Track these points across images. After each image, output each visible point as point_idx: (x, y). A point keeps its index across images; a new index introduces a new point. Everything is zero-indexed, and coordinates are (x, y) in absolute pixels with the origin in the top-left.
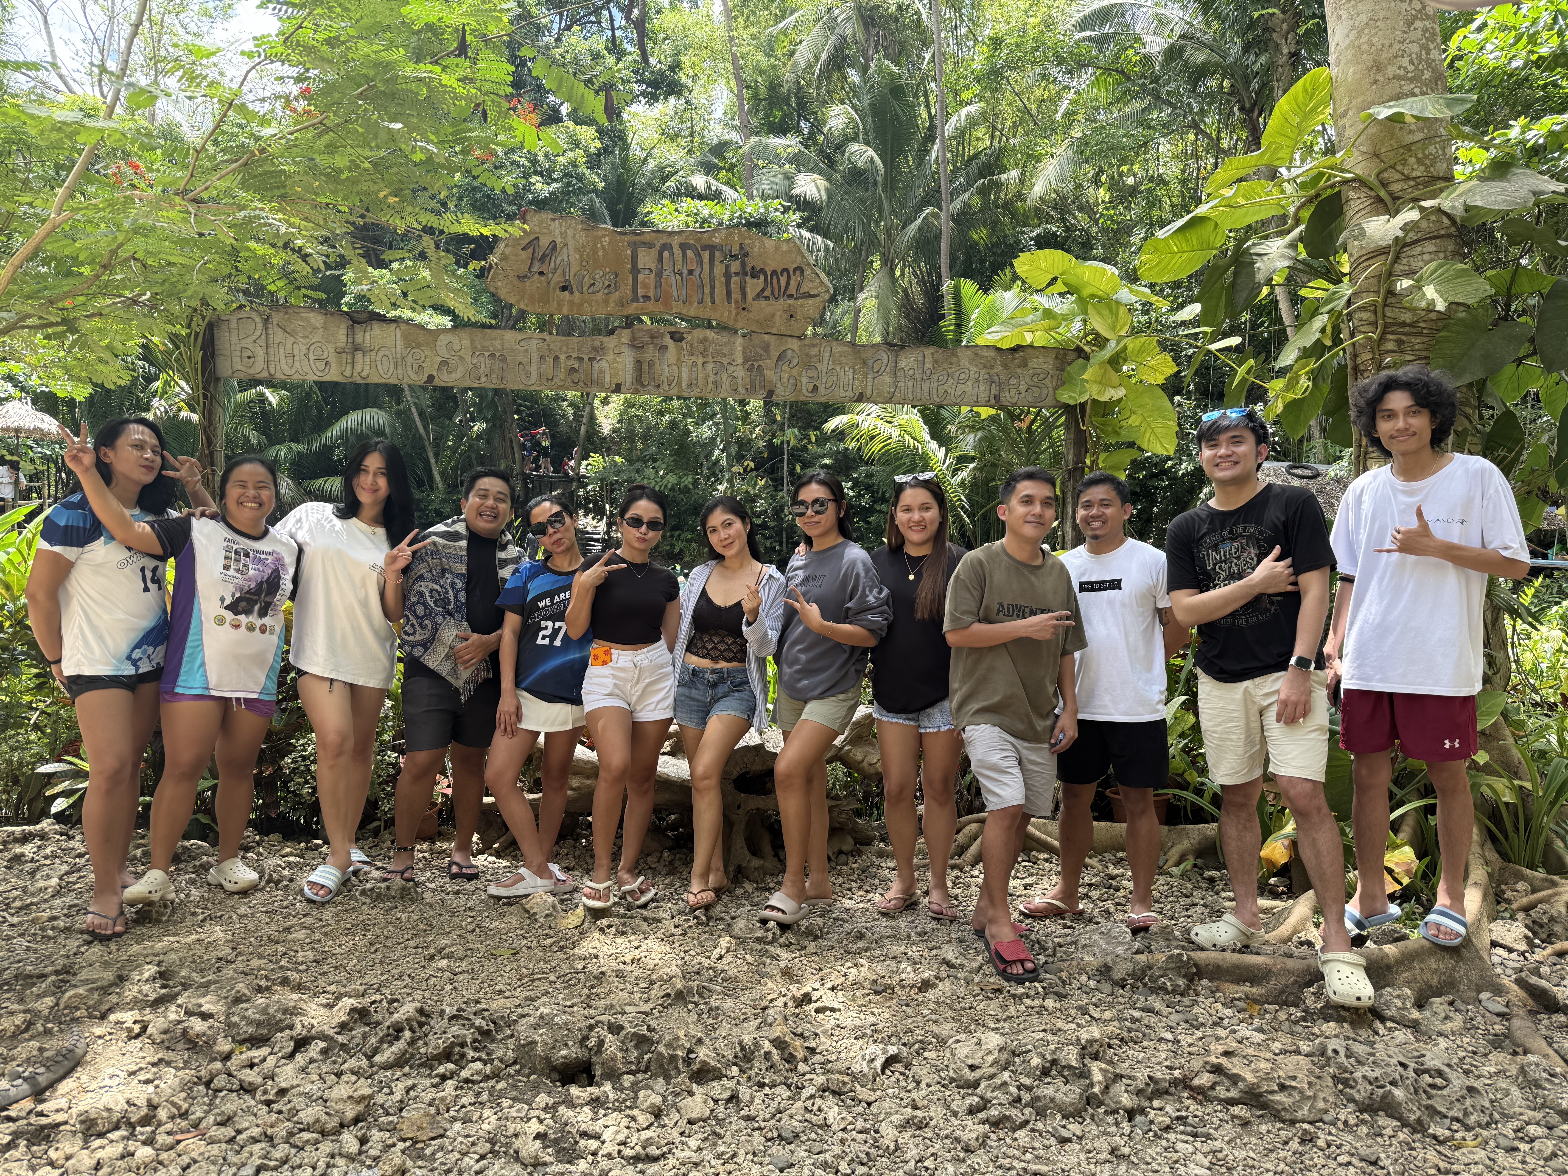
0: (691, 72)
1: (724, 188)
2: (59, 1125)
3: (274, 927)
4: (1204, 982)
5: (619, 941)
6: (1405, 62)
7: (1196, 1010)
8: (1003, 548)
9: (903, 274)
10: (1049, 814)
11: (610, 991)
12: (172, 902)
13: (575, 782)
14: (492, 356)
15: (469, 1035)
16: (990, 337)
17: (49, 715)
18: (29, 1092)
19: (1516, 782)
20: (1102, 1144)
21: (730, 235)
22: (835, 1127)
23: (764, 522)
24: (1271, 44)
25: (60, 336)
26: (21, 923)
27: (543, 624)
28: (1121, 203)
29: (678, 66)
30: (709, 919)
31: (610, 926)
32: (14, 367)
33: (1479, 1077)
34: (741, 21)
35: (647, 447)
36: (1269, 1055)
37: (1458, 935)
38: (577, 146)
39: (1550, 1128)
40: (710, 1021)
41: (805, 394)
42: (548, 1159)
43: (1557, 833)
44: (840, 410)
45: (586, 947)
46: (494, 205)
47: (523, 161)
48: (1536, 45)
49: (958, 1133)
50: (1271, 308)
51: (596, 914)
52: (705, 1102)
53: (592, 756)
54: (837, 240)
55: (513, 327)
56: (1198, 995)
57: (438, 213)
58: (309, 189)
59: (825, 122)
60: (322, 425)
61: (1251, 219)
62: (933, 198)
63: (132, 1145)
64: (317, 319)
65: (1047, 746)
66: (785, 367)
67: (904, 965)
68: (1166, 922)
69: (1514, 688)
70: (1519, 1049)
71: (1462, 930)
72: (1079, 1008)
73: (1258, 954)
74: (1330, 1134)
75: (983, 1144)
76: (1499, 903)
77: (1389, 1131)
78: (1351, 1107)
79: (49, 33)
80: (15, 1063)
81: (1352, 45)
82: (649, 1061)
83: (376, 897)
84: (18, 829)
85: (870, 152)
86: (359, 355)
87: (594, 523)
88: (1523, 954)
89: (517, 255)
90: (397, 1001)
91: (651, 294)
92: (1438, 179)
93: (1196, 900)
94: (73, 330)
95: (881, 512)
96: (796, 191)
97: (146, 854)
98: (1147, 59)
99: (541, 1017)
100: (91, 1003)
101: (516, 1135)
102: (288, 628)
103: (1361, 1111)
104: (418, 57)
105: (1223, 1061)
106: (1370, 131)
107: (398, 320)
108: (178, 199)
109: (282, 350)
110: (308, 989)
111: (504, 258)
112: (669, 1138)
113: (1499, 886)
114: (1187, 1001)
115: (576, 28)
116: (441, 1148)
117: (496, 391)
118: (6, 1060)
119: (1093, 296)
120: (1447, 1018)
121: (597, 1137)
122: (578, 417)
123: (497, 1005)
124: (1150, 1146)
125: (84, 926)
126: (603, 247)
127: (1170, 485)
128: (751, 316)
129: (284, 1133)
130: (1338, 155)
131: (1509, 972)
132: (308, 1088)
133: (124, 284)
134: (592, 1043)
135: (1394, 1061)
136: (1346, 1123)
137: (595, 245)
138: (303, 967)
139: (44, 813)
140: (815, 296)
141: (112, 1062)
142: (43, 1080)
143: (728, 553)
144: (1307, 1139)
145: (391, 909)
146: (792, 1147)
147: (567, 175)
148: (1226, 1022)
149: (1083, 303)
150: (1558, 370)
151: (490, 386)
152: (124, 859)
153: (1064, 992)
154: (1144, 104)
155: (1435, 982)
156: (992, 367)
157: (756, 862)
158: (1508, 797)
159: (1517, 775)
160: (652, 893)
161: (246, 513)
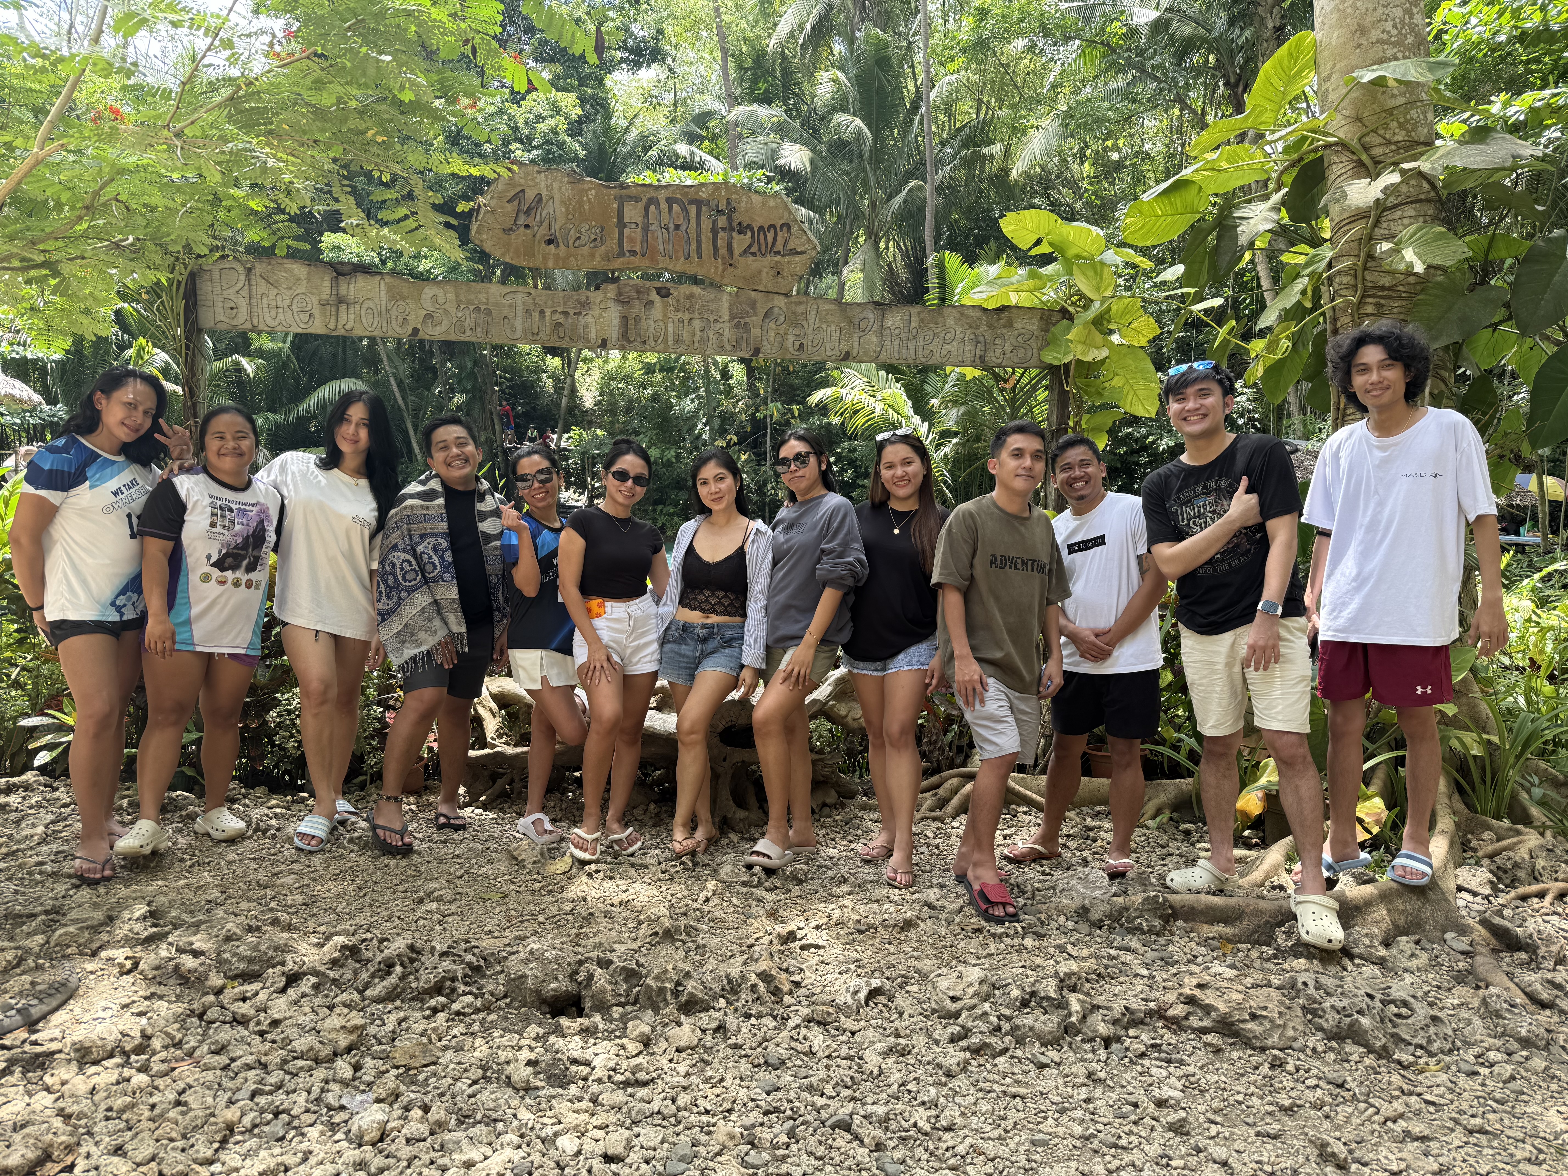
0: (673, 40)
1: (709, 158)
2: (53, 1053)
3: (262, 872)
4: (1179, 923)
5: (607, 884)
6: (1389, 26)
7: (1171, 948)
8: (994, 501)
9: (887, 247)
11: (599, 931)
14: (477, 309)
15: (460, 970)
16: (976, 296)
17: (30, 670)
18: (21, 1023)
19: (1484, 736)
20: (1080, 1070)
21: (717, 189)
22: (820, 1054)
24: (1256, 19)
25: (41, 281)
26: (8, 869)
28: (1106, 178)
29: (661, 34)
30: (695, 864)
31: (598, 871)
33: (1442, 1009)
35: (630, 420)
36: (1240, 988)
37: (1424, 874)
38: (558, 113)
39: (1509, 1055)
40: (698, 958)
41: (791, 352)
42: (539, 1084)
43: (1522, 785)
45: (575, 890)
48: (1519, 20)
49: (940, 1059)
52: (693, 1031)
54: (821, 211)
56: (1173, 935)
58: (297, 126)
60: (299, 396)
61: (1235, 184)
62: (918, 171)
63: (127, 1072)
64: (299, 270)
66: (772, 325)
67: (886, 906)
70: (1480, 983)
71: (1428, 872)
72: (1058, 947)
74: (1299, 1059)
75: (964, 1070)
76: (1464, 850)
77: (1355, 1057)
78: (1320, 1035)
80: (7, 996)
81: (1336, 9)
82: (638, 994)
85: (858, 122)
86: (343, 308)
87: (576, 496)
88: (1487, 897)
89: (502, 207)
90: (387, 940)
91: (637, 249)
92: (1419, 143)
93: (1172, 850)
94: (56, 273)
96: (781, 162)
97: (131, 804)
98: (1133, 32)
99: (531, 953)
100: (82, 940)
101: (508, 1063)
102: (271, 586)
103: (1329, 1040)
105: (1197, 992)
106: (1353, 95)
109: (265, 301)
110: (298, 929)
112: (659, 1065)
113: (1465, 835)
114: (1162, 940)
116: (434, 1074)
119: (1078, 257)
120: (1413, 955)
121: (588, 1064)
122: (558, 390)
123: (487, 943)
124: (1126, 1071)
125: (72, 871)
126: (589, 200)
128: (738, 272)
129: (278, 1060)
131: (1473, 914)
132: (301, 1019)
133: (107, 227)
134: (581, 977)
135: (1361, 992)
136: (1314, 1050)
137: (581, 198)
138: (293, 910)
139: (27, 767)
140: (802, 253)
141: (105, 995)
142: (36, 1012)
143: (715, 507)
144: (1277, 1065)
146: (778, 1072)
147: (547, 142)
148: (1200, 959)
149: (1068, 263)
150: (1532, 335)
152: (111, 809)
153: (1042, 931)
154: (1130, 77)
155: (1402, 922)
156: (977, 327)
157: (741, 814)
158: (1476, 751)
159: (1484, 730)
160: (639, 844)
161: (227, 464)
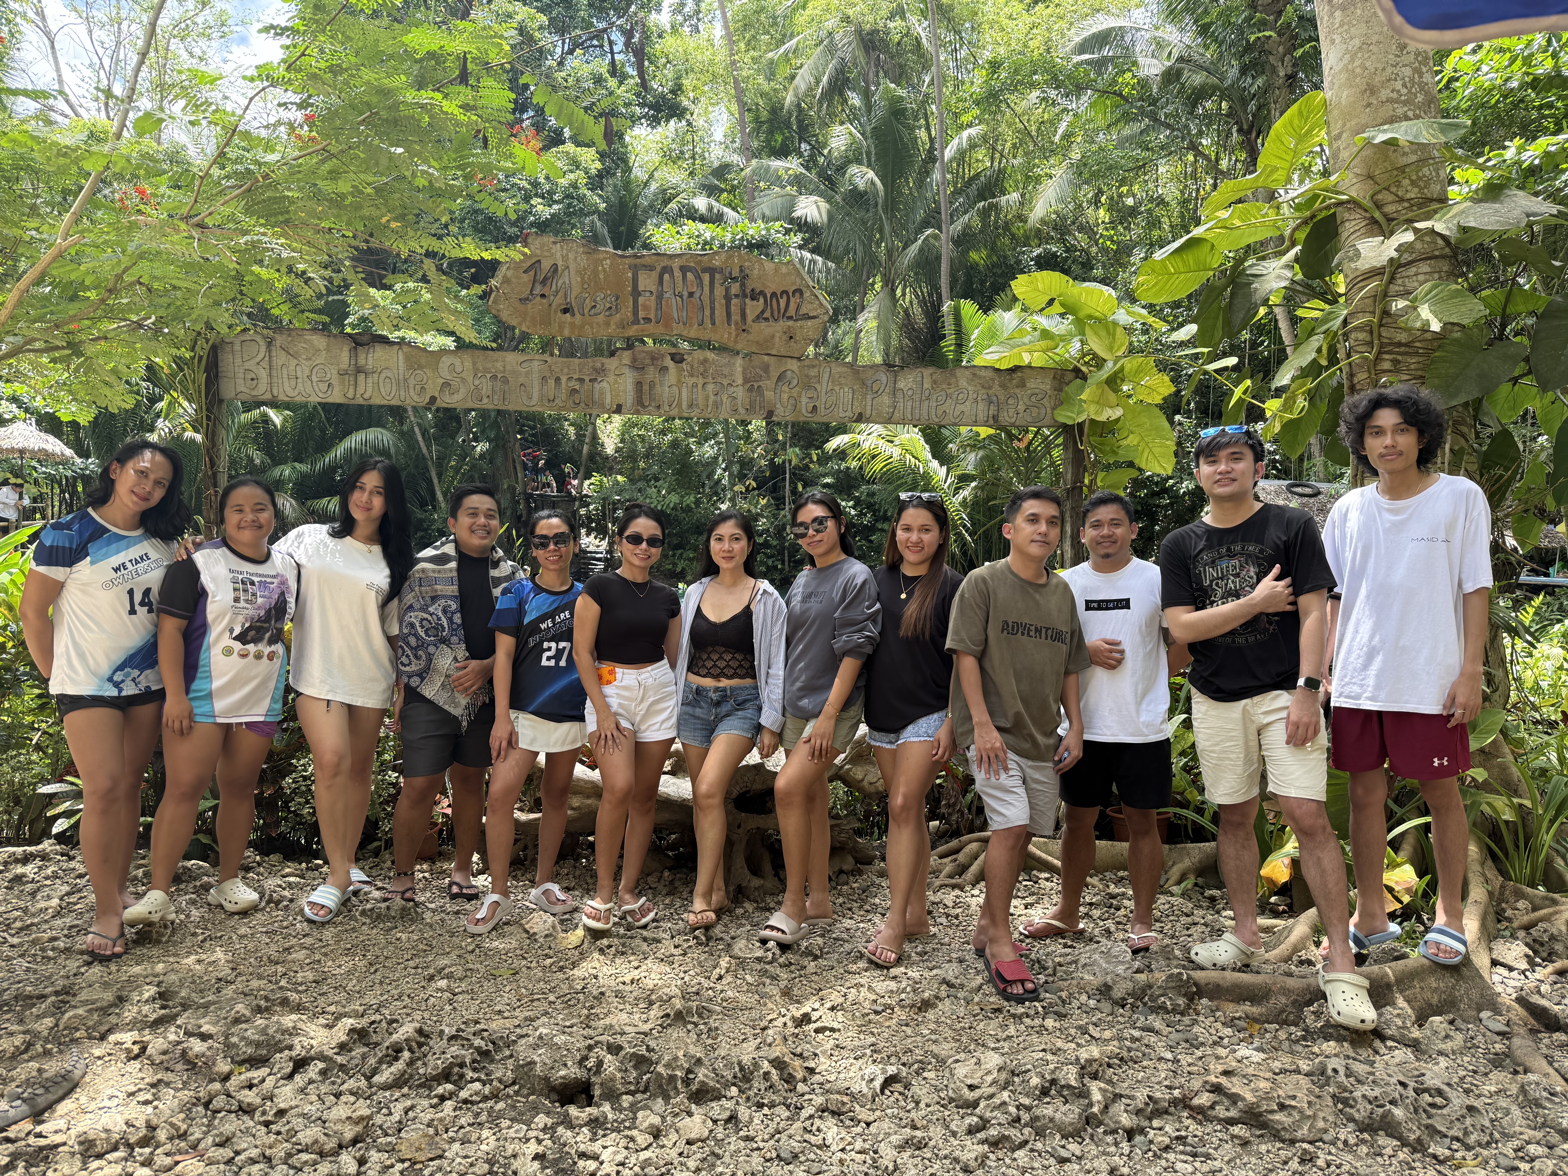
0: (691, 95)
1: (726, 210)
2: (57, 1146)
3: (274, 947)
4: (1204, 1001)
5: (618, 961)
6: (1398, 85)
7: (1196, 1029)
8: (1008, 567)
9: (904, 294)
10: (1051, 833)
11: (609, 1012)
12: (173, 923)
13: (576, 802)
14: (494, 377)
15: (468, 1055)
16: (988, 357)
17: (51, 735)
18: (28, 1112)
19: (1516, 800)
20: (1102, 1164)
21: (730, 257)
22: (834, 1148)
23: (766, 540)
24: (1267, 67)
25: (65, 360)
26: (21, 944)
27: (546, 645)
28: (1121, 223)
29: (680, 89)
30: (709, 939)
31: (609, 947)
32: (19, 389)
33: (1479, 1096)
34: (742, 45)
35: (650, 467)
36: (1269, 1075)
37: (1458, 953)
38: (578, 168)
39: (1551, 1148)
40: (710, 1041)
41: (804, 415)
43: (1557, 851)
44: (842, 429)
45: (585, 968)
46: (495, 227)
47: (524, 184)
48: (1530, 66)
49: (957, 1153)
50: (1269, 329)
51: (596, 935)
52: (704, 1122)
53: (596, 775)
54: (837, 260)
55: (516, 348)
56: (1198, 1014)
57: (440, 238)
58: (313, 214)
59: (825, 145)
60: (325, 446)
61: (1251, 240)
62: (932, 219)
63: (130, 1166)
64: (319, 341)
65: (1051, 765)
66: (785, 388)
67: (903, 986)
68: (1167, 941)
69: (1514, 706)
70: (1519, 1068)
71: (1461, 948)
72: (1079, 1028)
73: (1258, 973)
74: (1330, 1153)
75: (982, 1165)
76: (1499, 921)
77: (1388, 1151)
78: (1351, 1126)
79: (55, 58)
80: (14, 1084)
81: (1346, 69)
82: (648, 1081)
83: (376, 917)
84: (19, 850)
85: (871, 174)
86: (361, 377)
87: (597, 542)
88: (1523, 972)
89: (518, 278)
90: (397, 1021)
91: (652, 316)
92: (1432, 200)
93: (1197, 919)
94: (79, 354)
95: (883, 530)
96: (797, 214)
97: (146, 874)
98: (1144, 84)
99: (540, 1037)
100: (91, 1023)
101: (515, 1156)
103: (1361, 1131)
104: (420, 84)
105: (1223, 1080)
106: (1365, 154)
107: (402, 342)
108: (183, 226)
109: (285, 372)
110: (307, 1009)
111: (506, 281)
112: (668, 1159)
113: (1499, 904)
114: (1186, 1020)
115: (578, 51)
116: (440, 1169)
117: (499, 412)
118: (5, 1081)
119: (1090, 317)
120: (1447, 1036)
121: (596, 1157)
122: (580, 437)
123: (496, 1025)
124: (1149, 1166)
125: (85, 946)
126: (604, 270)
127: (1171, 504)
128: (751, 337)
129: (283, 1154)
130: (1332, 178)
131: (1510, 990)
132: (307, 1108)
133: (130, 308)
134: (591, 1063)
135: (1394, 1080)
136: (1345, 1143)
137: (596, 268)
138: (303, 988)
139: (45, 834)
140: (814, 317)
141: (111, 1083)
142: (42, 1101)
143: (724, 566)
144: (1307, 1159)
145: (391, 929)
146: (791, 1167)
147: (568, 196)
148: (1226, 1041)
149: (1080, 324)
150: (1553, 389)
151: (491, 407)
152: (124, 880)
153: (1063, 1011)
154: (1142, 126)
155: (1435, 1000)
156: (990, 388)
157: (756, 882)
158: (1508, 816)
159: (1516, 793)
160: (652, 915)
161: (246, 536)
